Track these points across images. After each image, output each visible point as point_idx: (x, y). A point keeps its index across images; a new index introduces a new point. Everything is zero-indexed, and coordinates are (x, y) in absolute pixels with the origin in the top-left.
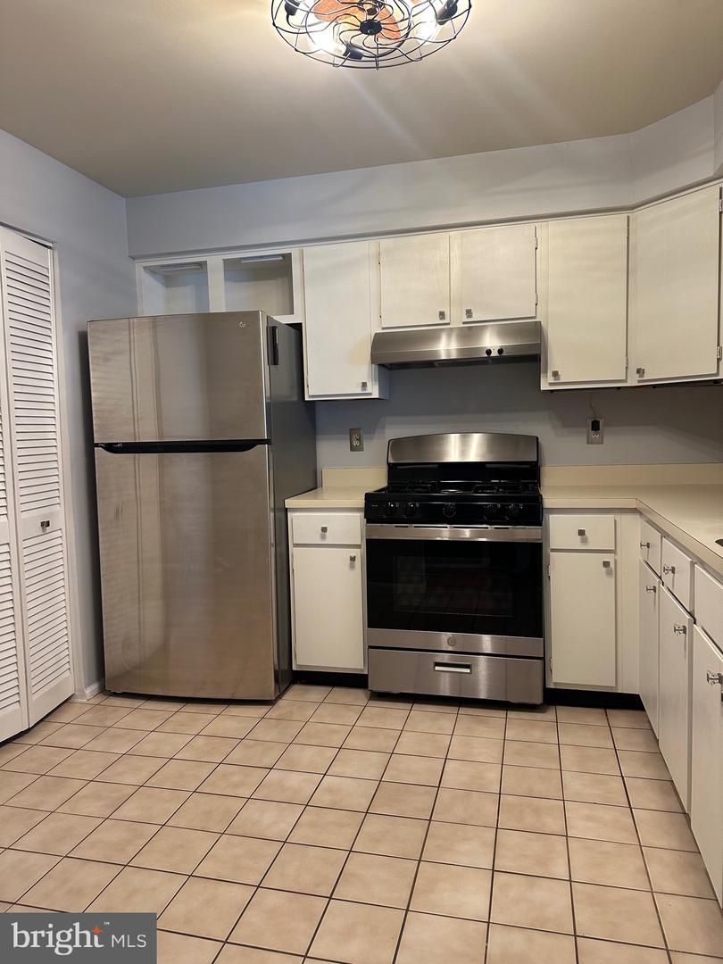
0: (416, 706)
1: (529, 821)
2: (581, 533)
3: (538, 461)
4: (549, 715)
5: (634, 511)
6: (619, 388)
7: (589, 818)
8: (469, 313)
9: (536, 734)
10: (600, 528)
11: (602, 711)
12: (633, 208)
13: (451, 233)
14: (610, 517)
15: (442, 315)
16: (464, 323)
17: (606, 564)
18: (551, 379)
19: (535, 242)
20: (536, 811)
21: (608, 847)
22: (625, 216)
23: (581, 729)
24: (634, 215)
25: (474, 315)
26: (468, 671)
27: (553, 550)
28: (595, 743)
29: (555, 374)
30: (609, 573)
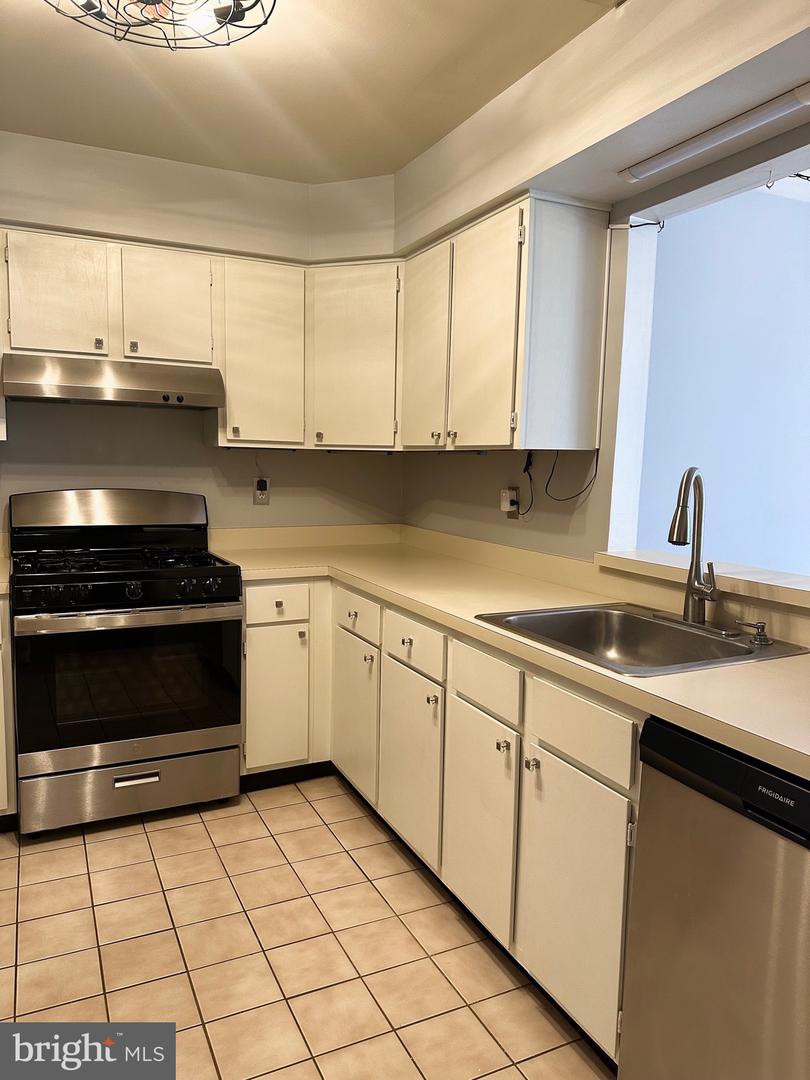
0: (88, 838)
1: (290, 931)
2: (279, 604)
3: (207, 524)
4: (245, 806)
5: (327, 578)
6: (295, 450)
7: (344, 905)
8: (134, 346)
9: (245, 832)
10: (295, 597)
11: (293, 786)
12: (309, 263)
13: (109, 244)
14: (305, 586)
15: (99, 343)
16: (126, 357)
17: (302, 635)
18: (230, 436)
19: (209, 278)
20: (291, 917)
21: (373, 928)
22: (302, 270)
23: (285, 811)
24: (311, 270)
25: (139, 349)
26: (157, 779)
27: (249, 626)
28: (304, 824)
29: (236, 431)
30: (303, 643)
